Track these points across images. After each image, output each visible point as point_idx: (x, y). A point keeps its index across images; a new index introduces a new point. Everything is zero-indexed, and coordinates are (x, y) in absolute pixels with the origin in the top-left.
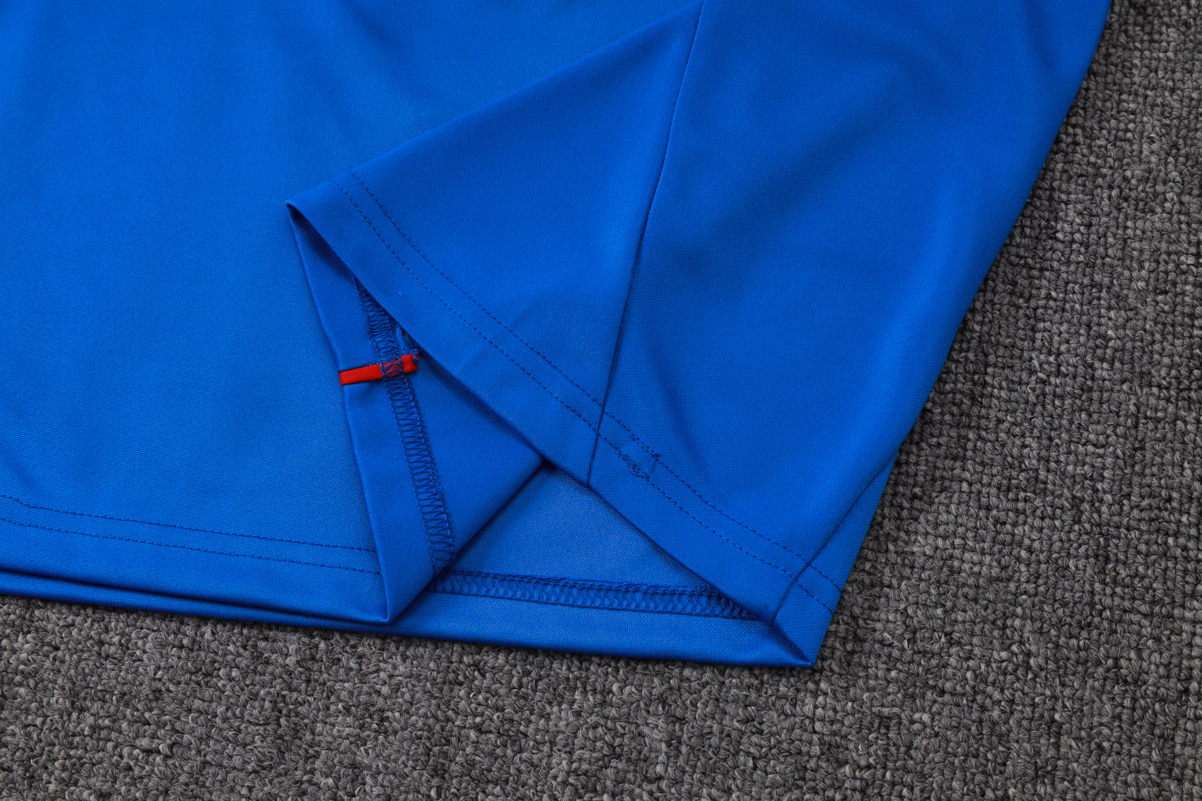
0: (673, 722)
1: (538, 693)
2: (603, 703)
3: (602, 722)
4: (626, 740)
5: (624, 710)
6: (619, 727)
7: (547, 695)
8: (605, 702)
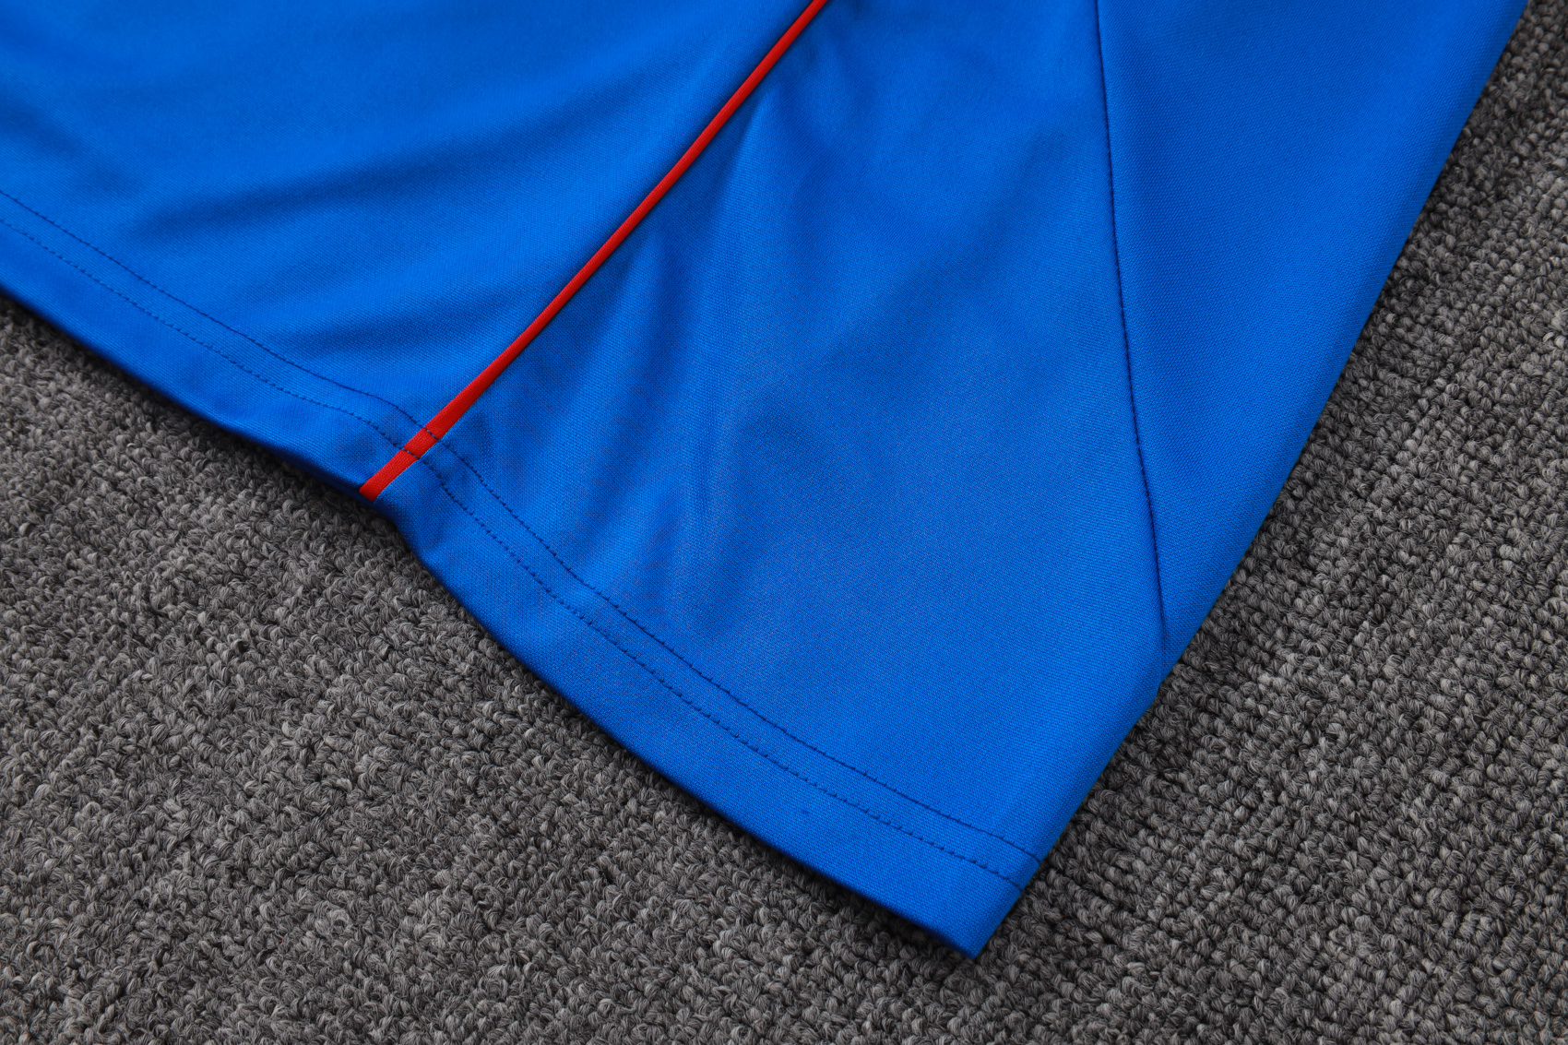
0: (327, 568)
1: (201, 475)
2: (264, 516)
3: (249, 533)
4: (263, 565)
5: (282, 533)
6: (264, 548)
7: (210, 480)
8: (267, 514)
